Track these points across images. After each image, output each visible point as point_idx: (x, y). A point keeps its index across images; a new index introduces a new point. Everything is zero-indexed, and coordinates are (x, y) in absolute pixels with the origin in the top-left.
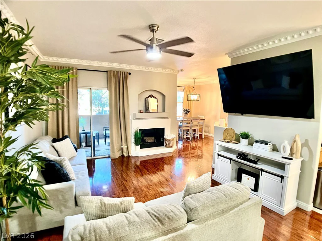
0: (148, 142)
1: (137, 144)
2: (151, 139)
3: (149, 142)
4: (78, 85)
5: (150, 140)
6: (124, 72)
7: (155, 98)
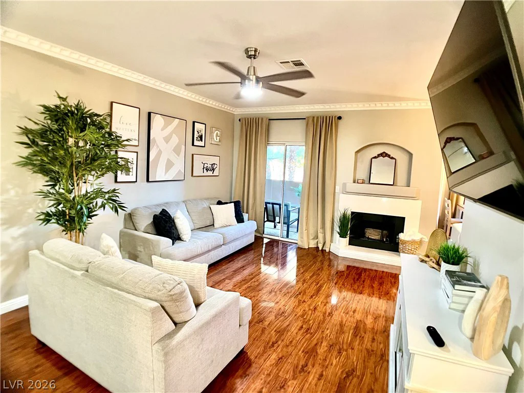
0: (368, 238)
1: (342, 235)
2: (376, 234)
3: (373, 238)
4: (270, 140)
5: (373, 234)
6: (330, 117)
7: (392, 158)
